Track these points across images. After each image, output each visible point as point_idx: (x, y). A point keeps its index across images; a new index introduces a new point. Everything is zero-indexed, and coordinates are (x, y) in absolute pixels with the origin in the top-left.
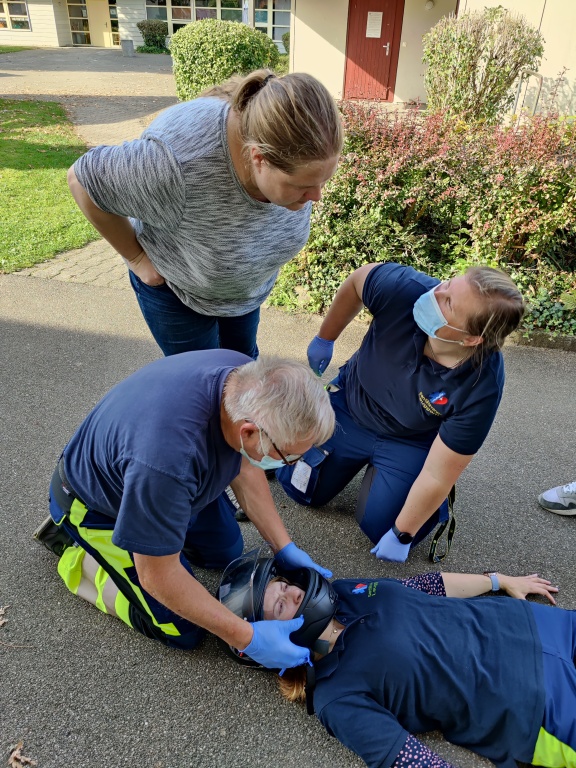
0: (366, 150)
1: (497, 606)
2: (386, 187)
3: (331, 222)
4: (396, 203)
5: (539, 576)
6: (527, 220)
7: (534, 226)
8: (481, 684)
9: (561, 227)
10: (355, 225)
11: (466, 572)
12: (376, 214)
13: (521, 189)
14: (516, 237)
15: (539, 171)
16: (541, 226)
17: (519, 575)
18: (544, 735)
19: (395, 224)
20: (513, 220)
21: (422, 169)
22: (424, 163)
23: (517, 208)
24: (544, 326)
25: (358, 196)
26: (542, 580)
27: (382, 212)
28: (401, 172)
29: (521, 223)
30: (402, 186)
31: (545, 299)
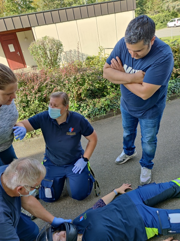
0: (26, 85)
1: (120, 199)
2: (36, 93)
3: (24, 109)
4: (41, 97)
5: (125, 184)
6: (79, 90)
7: (81, 91)
8: (126, 226)
9: (88, 89)
10: (31, 107)
11: (108, 194)
12: (37, 102)
13: (74, 83)
14: (78, 95)
15: (76, 77)
16: (83, 90)
17: (120, 186)
18: (147, 229)
19: (43, 103)
20: (75, 91)
21: (44, 85)
22: (45, 84)
23: (75, 87)
24: (95, 115)
25: (29, 99)
26: (126, 184)
27: (38, 101)
28: (39, 88)
29: (78, 91)
30: (41, 92)
31: (92, 108)
